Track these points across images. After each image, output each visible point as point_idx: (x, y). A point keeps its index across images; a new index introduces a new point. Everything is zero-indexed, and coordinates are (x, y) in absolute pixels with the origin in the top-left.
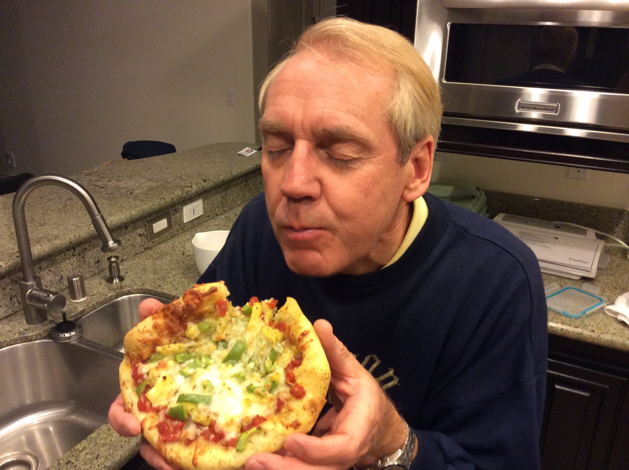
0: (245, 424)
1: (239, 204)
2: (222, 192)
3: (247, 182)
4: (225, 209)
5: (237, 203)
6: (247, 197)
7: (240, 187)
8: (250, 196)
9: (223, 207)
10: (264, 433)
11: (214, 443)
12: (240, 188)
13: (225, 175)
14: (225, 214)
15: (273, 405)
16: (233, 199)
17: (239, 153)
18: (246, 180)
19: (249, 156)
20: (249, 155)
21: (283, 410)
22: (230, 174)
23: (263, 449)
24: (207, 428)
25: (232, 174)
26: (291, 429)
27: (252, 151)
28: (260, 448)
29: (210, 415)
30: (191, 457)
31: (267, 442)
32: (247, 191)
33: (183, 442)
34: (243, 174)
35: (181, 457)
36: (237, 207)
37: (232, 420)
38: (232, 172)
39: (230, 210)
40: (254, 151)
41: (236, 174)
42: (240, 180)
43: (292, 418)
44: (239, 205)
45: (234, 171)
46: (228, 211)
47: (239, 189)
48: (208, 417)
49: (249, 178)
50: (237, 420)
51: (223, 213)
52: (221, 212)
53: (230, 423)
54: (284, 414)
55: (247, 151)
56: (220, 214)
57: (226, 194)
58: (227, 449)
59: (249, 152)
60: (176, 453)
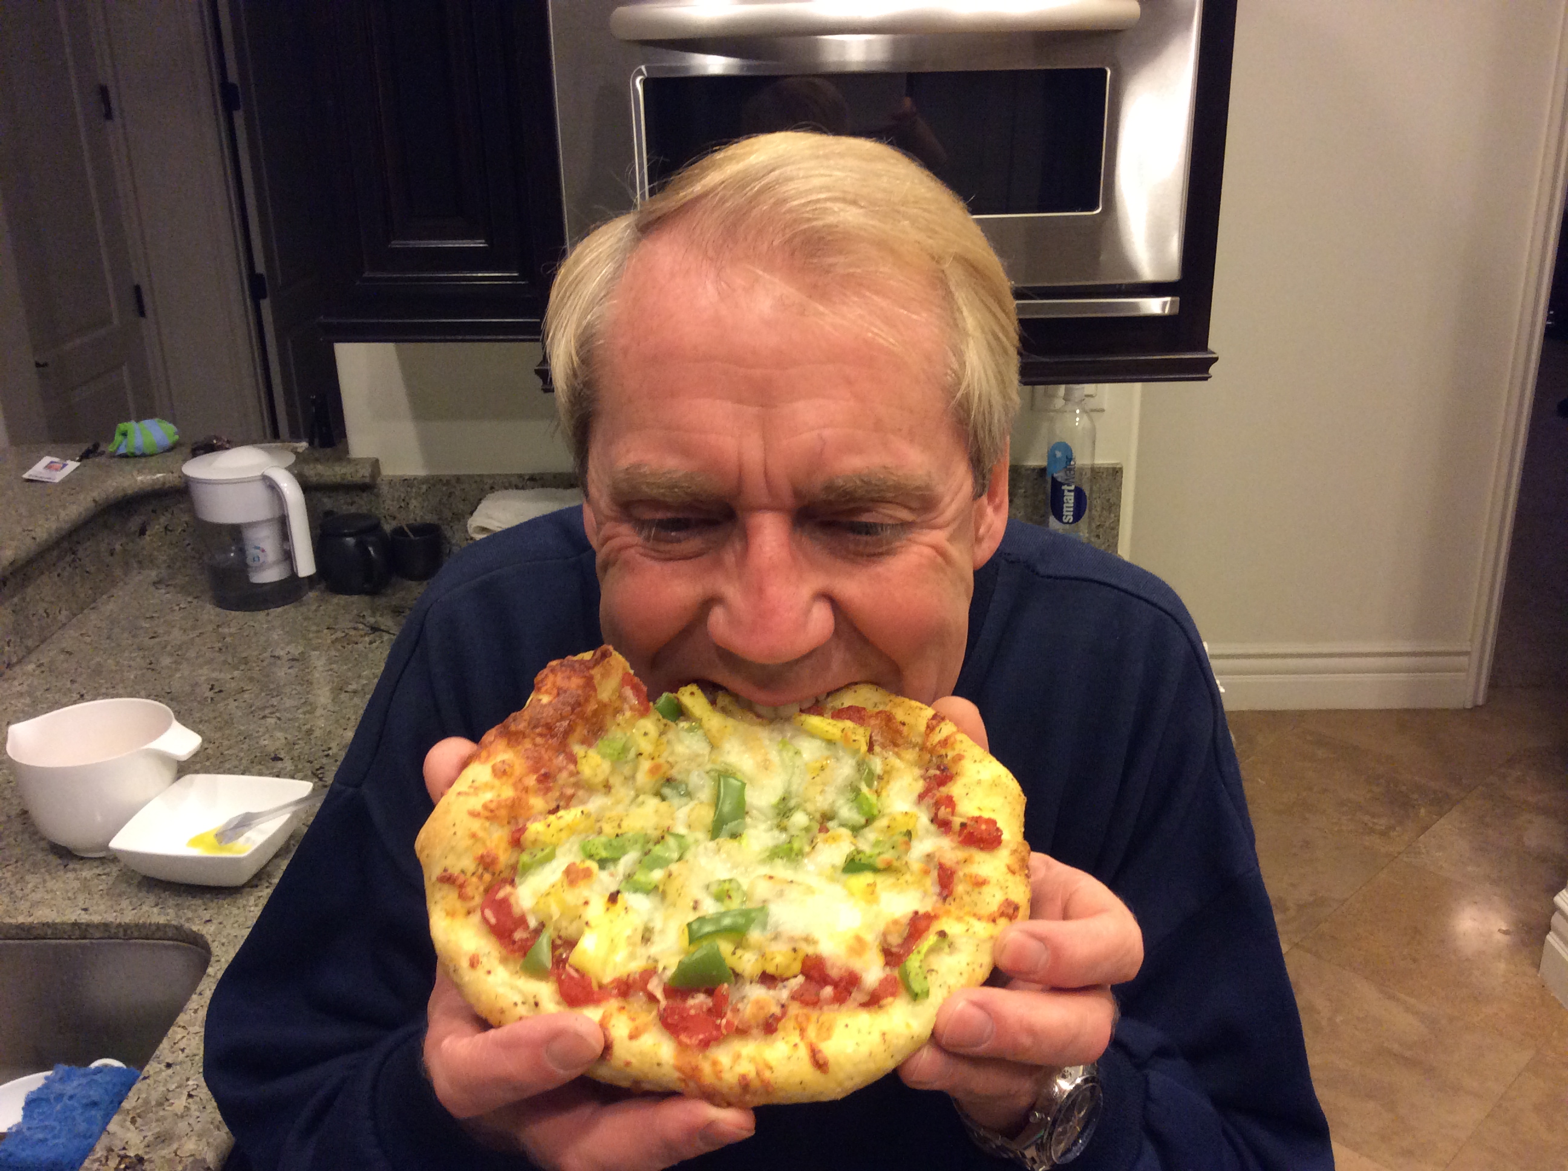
0: (895, 940)
1: (64, 621)
2: (12, 596)
3: (73, 553)
4: (30, 643)
5: (59, 618)
6: (82, 595)
7: (59, 571)
8: (90, 592)
9: (21, 638)
10: (949, 947)
11: (836, 1006)
12: (59, 575)
13: (14, 543)
14: (33, 657)
15: (931, 884)
16: (45, 612)
17: (26, 476)
18: (71, 549)
19: (63, 482)
20: (58, 476)
21: (960, 888)
22: (29, 541)
23: (963, 980)
24: (801, 979)
25: (34, 538)
26: (1003, 922)
27: (65, 465)
28: (954, 981)
29: (797, 946)
30: (803, 1052)
31: (964, 964)
32: (78, 579)
33: (755, 1031)
34: (63, 533)
35: (773, 1063)
36: (61, 632)
37: (859, 940)
38: (33, 534)
39: (43, 642)
40: (72, 465)
41: (45, 536)
42: (55, 553)
43: (992, 899)
44: (64, 625)
45: (38, 530)
46: (38, 646)
47: (56, 579)
48: (795, 950)
49: (78, 543)
50: (871, 938)
51: (24, 657)
52: (21, 654)
53: (858, 946)
54: (966, 898)
55: (49, 467)
56: (19, 662)
57: (24, 599)
58: (880, 1007)
59: (57, 470)
60: (752, 1060)
